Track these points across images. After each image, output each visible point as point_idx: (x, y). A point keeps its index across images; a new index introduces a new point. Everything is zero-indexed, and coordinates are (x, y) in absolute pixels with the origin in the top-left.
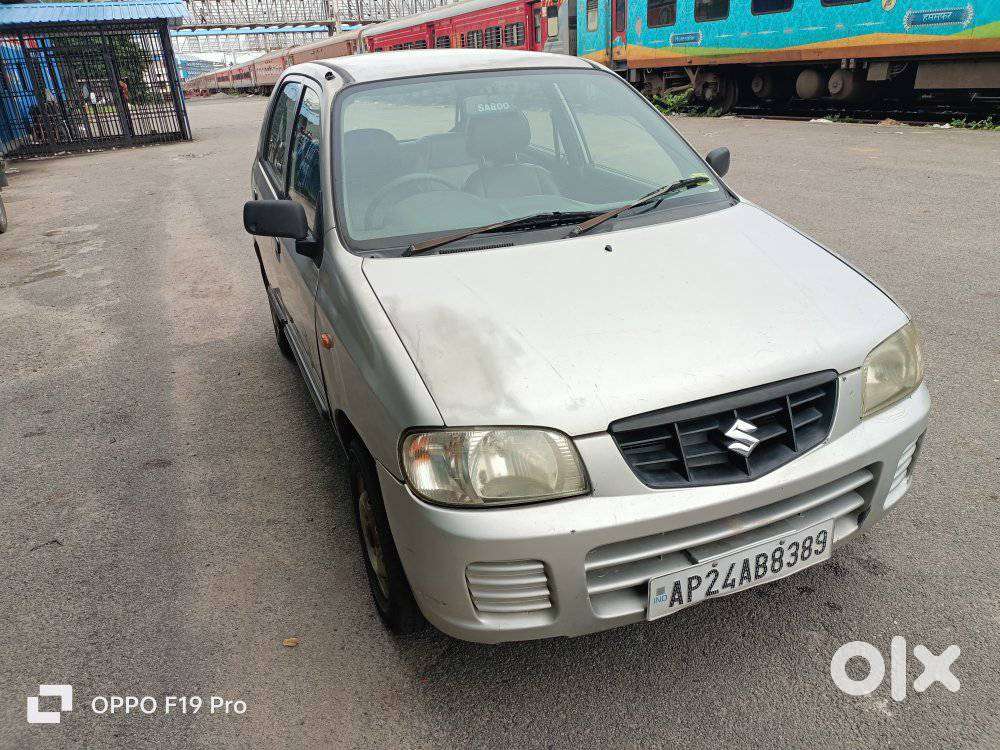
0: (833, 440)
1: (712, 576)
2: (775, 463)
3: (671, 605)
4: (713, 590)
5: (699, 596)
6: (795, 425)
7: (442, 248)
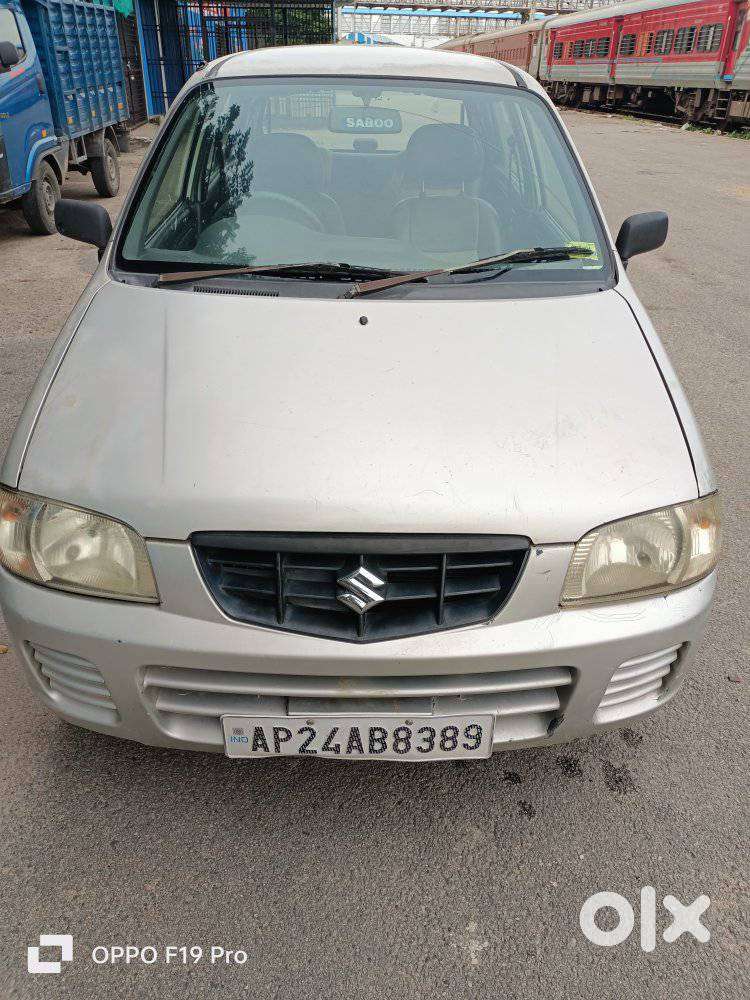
0: (501, 623)
1: (307, 734)
2: (404, 630)
3: (255, 749)
4: (308, 748)
5: (290, 749)
6: (448, 592)
7: (200, 285)
